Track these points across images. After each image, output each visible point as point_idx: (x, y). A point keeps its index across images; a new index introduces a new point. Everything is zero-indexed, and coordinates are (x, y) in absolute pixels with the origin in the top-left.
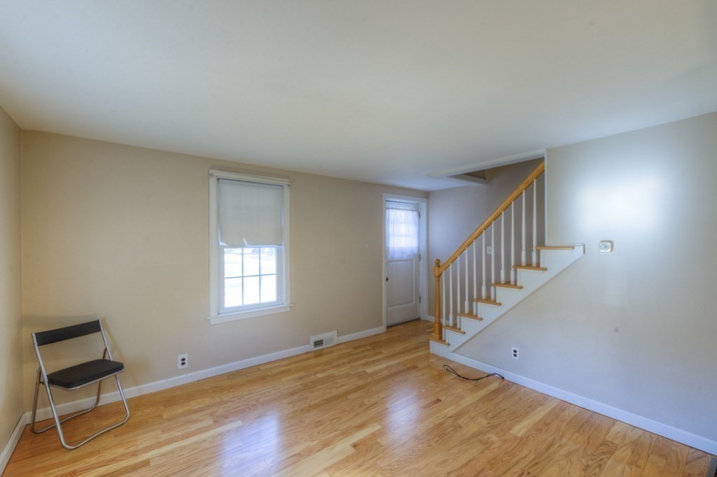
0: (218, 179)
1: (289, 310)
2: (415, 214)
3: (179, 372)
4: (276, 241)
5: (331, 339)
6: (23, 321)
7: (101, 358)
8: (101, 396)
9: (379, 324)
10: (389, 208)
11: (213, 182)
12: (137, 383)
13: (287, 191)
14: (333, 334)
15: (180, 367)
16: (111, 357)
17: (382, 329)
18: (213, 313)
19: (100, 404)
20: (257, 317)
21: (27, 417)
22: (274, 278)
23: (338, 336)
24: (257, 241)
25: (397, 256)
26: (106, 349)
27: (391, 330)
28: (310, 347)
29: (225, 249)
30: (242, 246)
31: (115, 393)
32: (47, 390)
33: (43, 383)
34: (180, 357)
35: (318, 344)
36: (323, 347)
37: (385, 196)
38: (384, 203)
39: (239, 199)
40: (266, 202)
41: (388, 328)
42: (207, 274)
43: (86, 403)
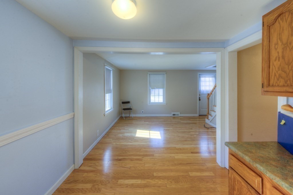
1: (165, 104)
2: (214, 78)
3: (142, 114)
4: (162, 87)
5: (178, 115)
6: (120, 100)
7: (129, 108)
9: (196, 113)
10: (201, 77)
11: (148, 75)
12: (135, 114)
13: (165, 75)
14: (179, 113)
16: (131, 108)
17: (197, 115)
18: (148, 103)
19: (130, 116)
20: (157, 105)
21: (120, 115)
22: (162, 97)
23: (180, 114)
24: (158, 88)
27: (201, 117)
28: (171, 115)
29: (151, 90)
30: (155, 89)
31: (132, 115)
32: (123, 110)
34: (142, 111)
35: (174, 115)
36: (176, 116)
37: (199, 73)
38: (198, 75)
39: (154, 78)
40: (160, 78)
41: (199, 115)
42: (147, 95)
43: (128, 115)
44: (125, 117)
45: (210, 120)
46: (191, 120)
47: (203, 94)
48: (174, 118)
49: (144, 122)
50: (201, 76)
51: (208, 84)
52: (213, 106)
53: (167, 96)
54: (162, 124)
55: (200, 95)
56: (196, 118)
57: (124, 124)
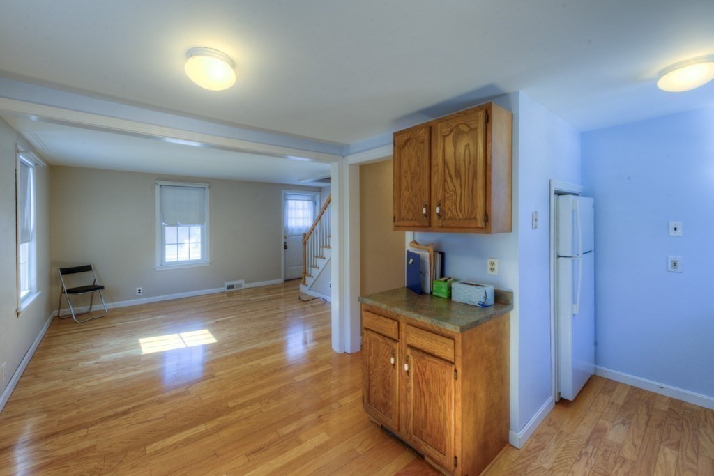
0: (161, 186)
1: (208, 264)
2: (311, 203)
3: (139, 297)
4: (200, 222)
5: (240, 285)
6: (52, 263)
7: (92, 284)
8: (93, 306)
9: (279, 277)
10: (288, 199)
11: (158, 188)
13: (207, 191)
14: (242, 282)
15: (138, 294)
16: (97, 284)
17: (281, 281)
18: (158, 264)
19: (92, 310)
20: (186, 268)
21: (55, 313)
22: (199, 245)
23: (245, 283)
24: (188, 222)
25: (295, 232)
26: (95, 280)
27: (289, 283)
28: (225, 289)
29: (166, 228)
30: (177, 225)
31: (102, 305)
32: (67, 296)
33: (64, 293)
34: (138, 289)
35: (230, 287)
36: (234, 289)
37: (283, 191)
38: (283, 195)
39: (173, 196)
40: (193, 198)
41: (286, 281)
42: (154, 242)
43: (84, 309)
44: (77, 316)
45: (310, 285)
46: (272, 292)
47: (292, 235)
48: (230, 294)
49: (152, 316)
50: (289, 197)
51: (300, 213)
52: (314, 257)
53: (213, 242)
54: (206, 311)
55: (285, 238)
56: (280, 288)
57: (81, 334)
